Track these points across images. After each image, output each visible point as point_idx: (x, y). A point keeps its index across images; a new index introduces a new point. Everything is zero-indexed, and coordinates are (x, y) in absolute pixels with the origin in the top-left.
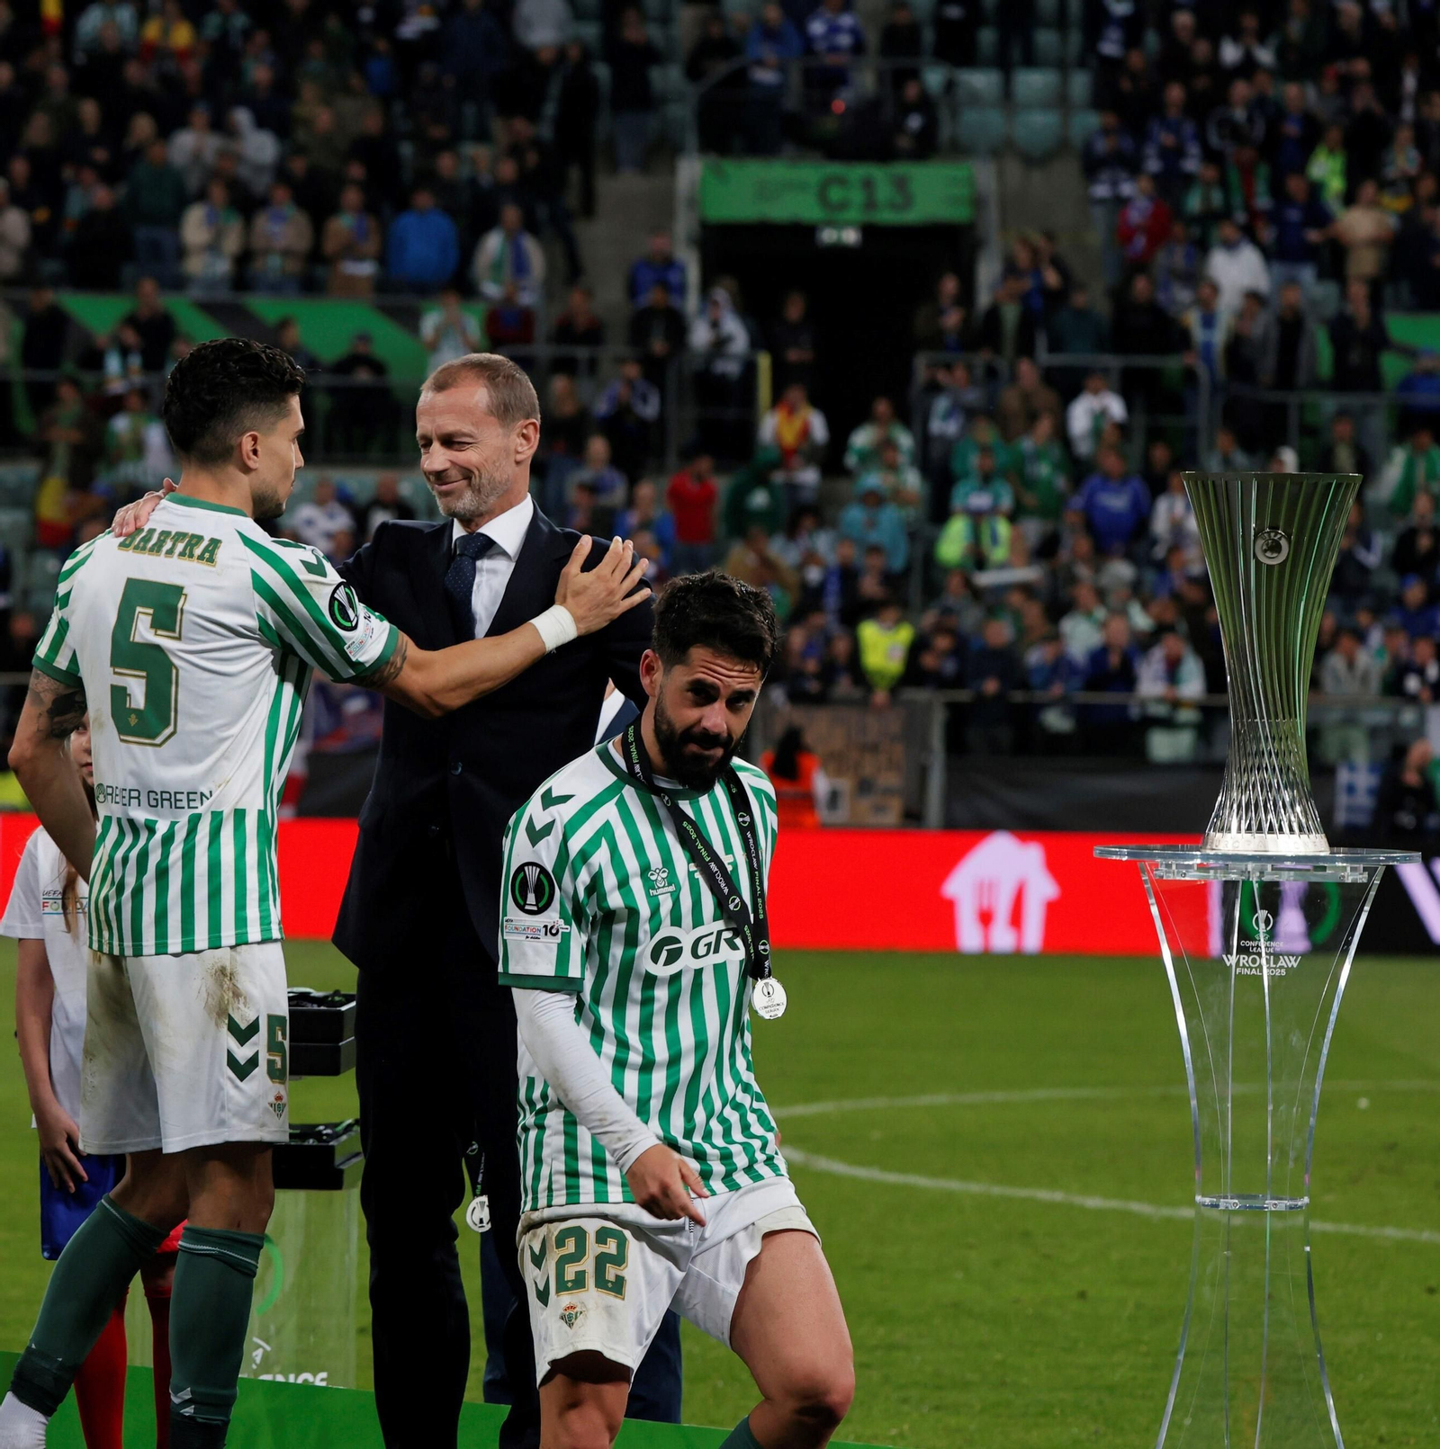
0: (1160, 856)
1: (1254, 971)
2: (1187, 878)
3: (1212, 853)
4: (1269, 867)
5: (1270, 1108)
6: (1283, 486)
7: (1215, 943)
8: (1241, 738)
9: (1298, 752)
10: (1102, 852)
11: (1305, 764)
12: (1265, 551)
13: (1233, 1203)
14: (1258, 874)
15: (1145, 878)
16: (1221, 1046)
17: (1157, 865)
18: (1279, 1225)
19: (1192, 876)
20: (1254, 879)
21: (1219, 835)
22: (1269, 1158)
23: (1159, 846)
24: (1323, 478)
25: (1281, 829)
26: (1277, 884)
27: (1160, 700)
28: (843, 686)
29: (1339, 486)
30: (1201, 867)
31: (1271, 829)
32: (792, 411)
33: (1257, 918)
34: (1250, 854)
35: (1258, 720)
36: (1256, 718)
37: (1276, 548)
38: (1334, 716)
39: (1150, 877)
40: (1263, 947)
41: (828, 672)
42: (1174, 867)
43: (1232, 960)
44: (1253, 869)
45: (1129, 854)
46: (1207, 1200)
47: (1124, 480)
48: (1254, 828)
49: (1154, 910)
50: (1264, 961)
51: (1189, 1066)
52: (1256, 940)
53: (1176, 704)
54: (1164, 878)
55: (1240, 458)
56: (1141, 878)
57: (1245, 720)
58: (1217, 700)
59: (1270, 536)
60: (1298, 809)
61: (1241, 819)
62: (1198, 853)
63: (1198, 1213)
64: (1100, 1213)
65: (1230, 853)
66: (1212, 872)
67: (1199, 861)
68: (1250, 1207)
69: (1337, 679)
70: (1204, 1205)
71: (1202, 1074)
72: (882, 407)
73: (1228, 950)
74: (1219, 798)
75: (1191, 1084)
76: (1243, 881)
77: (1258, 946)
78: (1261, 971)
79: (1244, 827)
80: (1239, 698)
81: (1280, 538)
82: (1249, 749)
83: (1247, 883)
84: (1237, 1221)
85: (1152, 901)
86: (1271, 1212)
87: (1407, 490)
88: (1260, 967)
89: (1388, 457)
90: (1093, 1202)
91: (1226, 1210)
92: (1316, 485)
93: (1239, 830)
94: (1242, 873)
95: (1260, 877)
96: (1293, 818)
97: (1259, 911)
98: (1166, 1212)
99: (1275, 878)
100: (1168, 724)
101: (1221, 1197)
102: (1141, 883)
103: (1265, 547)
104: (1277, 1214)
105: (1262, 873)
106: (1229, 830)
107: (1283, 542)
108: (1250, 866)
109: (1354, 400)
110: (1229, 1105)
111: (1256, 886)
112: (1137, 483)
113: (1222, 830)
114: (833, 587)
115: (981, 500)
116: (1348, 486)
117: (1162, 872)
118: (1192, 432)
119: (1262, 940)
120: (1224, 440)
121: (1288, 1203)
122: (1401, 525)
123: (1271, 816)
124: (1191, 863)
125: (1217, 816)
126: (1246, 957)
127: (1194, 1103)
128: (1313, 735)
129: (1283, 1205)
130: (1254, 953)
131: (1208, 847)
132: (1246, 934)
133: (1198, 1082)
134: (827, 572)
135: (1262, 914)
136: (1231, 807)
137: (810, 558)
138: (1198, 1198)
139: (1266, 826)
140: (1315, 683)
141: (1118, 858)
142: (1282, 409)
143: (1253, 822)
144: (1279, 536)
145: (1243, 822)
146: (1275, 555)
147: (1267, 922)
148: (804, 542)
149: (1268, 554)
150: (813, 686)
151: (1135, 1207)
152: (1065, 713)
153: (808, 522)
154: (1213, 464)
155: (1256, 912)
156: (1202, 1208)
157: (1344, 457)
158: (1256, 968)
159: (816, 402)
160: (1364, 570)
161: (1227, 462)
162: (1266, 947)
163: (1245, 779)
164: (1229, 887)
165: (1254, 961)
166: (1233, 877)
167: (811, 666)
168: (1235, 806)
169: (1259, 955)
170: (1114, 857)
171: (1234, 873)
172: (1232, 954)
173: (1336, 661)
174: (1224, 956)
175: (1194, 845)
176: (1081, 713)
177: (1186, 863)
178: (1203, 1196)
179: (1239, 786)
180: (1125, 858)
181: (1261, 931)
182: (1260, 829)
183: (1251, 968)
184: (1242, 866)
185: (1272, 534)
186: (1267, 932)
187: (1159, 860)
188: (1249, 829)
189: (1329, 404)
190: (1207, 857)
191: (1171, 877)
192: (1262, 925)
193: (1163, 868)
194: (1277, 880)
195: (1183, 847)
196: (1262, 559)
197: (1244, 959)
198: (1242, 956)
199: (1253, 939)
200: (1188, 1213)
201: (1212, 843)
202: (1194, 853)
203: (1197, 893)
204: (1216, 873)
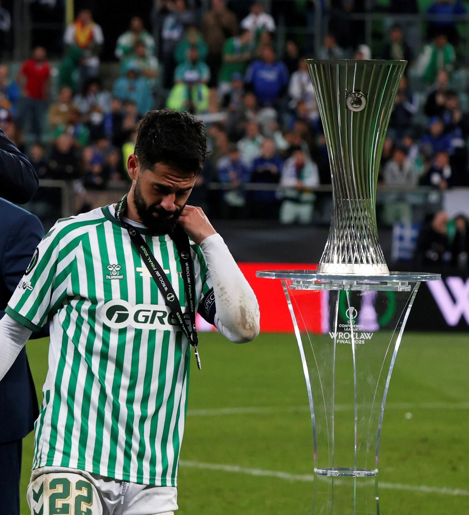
0: (294, 277)
1: (346, 342)
2: (309, 289)
3: (323, 274)
4: (355, 282)
5: (356, 419)
6: (363, 68)
7: (325, 325)
8: (339, 210)
9: (371, 218)
10: (261, 274)
11: (375, 224)
12: (353, 104)
13: (335, 473)
14: (349, 287)
15: (285, 289)
16: (328, 384)
17: (292, 282)
18: (361, 484)
19: (312, 288)
20: (347, 289)
21: (327, 264)
22: (356, 447)
23: (293, 270)
24: (385, 63)
25: (362, 261)
26: (360, 292)
27: (294, 188)
28: (115, 181)
29: (394, 67)
30: (317, 283)
31: (356, 261)
32: (83, 25)
33: (348, 311)
34: (344, 275)
35: (349, 199)
36: (347, 198)
37: (358, 102)
38: (392, 197)
39: (288, 289)
40: (352, 328)
41: (106, 173)
42: (301, 283)
43: (334, 335)
44: (346, 284)
45: (276, 275)
46: (321, 471)
47: (274, 63)
48: (347, 260)
49: (290, 307)
50: (352, 336)
51: (310, 395)
52: (347, 324)
53: (301, 190)
54: (296, 289)
55: (338, 51)
56: (282, 288)
57: (341, 199)
58: (326, 188)
59: (355, 95)
60: (371, 250)
61: (339, 256)
62: (315, 275)
63: (315, 478)
64: (259, 478)
65: (333, 274)
66: (323, 285)
67: (315, 279)
68: (345, 475)
69: (393, 176)
70: (319, 474)
71: (318, 400)
72: (136, 23)
73: (332, 329)
74: (327, 244)
75: (311, 405)
76: (341, 290)
77: (349, 327)
78: (351, 341)
79: (341, 260)
80: (338, 187)
81: (361, 97)
82: (343, 216)
83: (343, 292)
84: (337, 482)
85: (289, 302)
86: (357, 477)
87: (433, 70)
88: (350, 339)
89: (422, 51)
90: (256, 472)
91: (332, 477)
92: (381, 66)
93: (338, 262)
94: (340, 286)
95: (350, 288)
96: (368, 255)
97: (349, 308)
98: (298, 477)
99: (358, 289)
100: (296, 201)
101: (328, 469)
102: (283, 292)
103: (352, 102)
104: (360, 479)
105: (351, 286)
106: (332, 262)
107: (363, 99)
108: (345, 282)
109: (403, 18)
110: (333, 417)
111: (348, 293)
112: (281, 66)
113: (328, 262)
114: (109, 125)
115: (191, 75)
116: (399, 67)
117: (294, 286)
118: (311, 37)
119: (351, 324)
120: (329, 41)
121: (366, 472)
122: (429, 89)
123: (356, 254)
124: (311, 280)
125: (326, 254)
126: (342, 333)
127: (313, 416)
128: (380, 208)
129: (363, 473)
130: (346, 331)
131: (321, 271)
132: (343, 320)
133: (316, 404)
134: (105, 117)
135: (351, 309)
136: (334, 248)
137: (94, 108)
138: (316, 470)
139: (353, 260)
140: (381, 178)
141: (270, 278)
142: (361, 24)
143: (346, 257)
144: (360, 95)
145: (340, 257)
146: (358, 106)
147: (354, 313)
148: (91, 99)
149: (354, 106)
150: (98, 180)
151: (281, 474)
152: (239, 195)
153: (94, 88)
154: (323, 55)
155: (348, 308)
156: (318, 475)
157: (397, 51)
158: (348, 340)
159: (97, 20)
160: (408, 114)
161: (330, 53)
162: (354, 328)
163: (342, 233)
164: (333, 294)
165: (347, 336)
166: (335, 288)
167: (97, 168)
168: (336, 248)
169: (350, 332)
170: (267, 277)
171: (335, 286)
172: (334, 332)
173: (393, 166)
174: (330, 333)
175: (312, 270)
176: (248, 195)
177: (308, 280)
178: (318, 469)
179: (338, 237)
180: (274, 278)
181: (351, 319)
182: (350, 261)
183: (345, 340)
184: (340, 282)
185: (357, 94)
186: (354, 319)
187: (292, 279)
188: (344, 261)
189: (389, 21)
190: (321, 277)
191: (300, 289)
192: (351, 316)
193: (295, 283)
194: (360, 290)
195: (306, 271)
196: (350, 107)
197: (341, 335)
198: (340, 333)
199: (346, 324)
200: (310, 478)
201: (323, 269)
202: (313, 275)
203: (315, 296)
204: (325, 286)
